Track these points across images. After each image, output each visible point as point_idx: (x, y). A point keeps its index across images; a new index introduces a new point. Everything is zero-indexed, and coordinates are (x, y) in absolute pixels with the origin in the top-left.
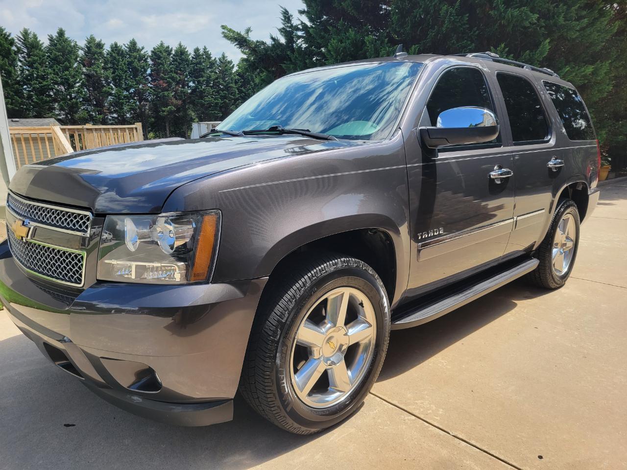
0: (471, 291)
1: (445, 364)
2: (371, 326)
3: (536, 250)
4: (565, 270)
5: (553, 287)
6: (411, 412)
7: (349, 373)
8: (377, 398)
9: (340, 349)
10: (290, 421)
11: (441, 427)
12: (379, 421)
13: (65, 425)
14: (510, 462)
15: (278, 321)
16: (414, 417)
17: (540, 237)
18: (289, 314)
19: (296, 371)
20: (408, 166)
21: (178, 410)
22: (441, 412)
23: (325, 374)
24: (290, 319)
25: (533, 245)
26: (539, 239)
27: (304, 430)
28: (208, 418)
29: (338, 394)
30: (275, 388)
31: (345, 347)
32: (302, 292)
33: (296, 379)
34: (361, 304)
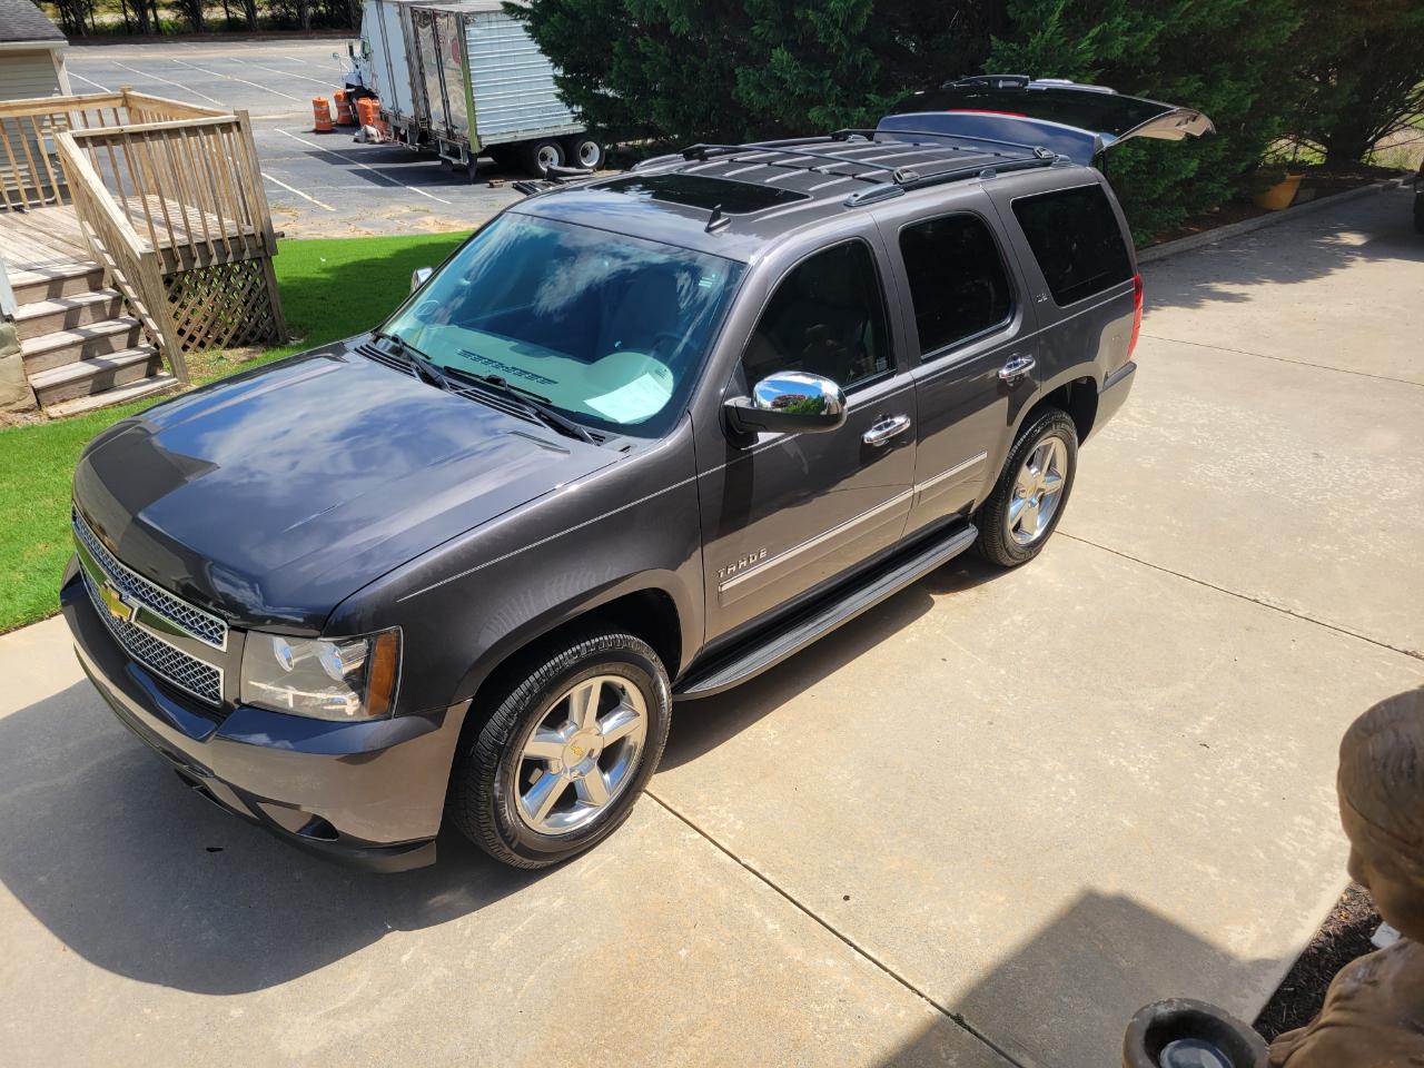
0: (832, 614)
1: (773, 737)
2: (637, 715)
3: (976, 511)
4: (1037, 533)
5: (1010, 565)
6: (696, 825)
7: (607, 777)
8: (655, 802)
9: (590, 755)
10: (517, 857)
11: (731, 851)
12: (649, 841)
13: (208, 849)
14: (804, 906)
15: (495, 744)
16: (699, 835)
17: (982, 493)
18: (509, 733)
19: (523, 792)
20: (700, 476)
21: (363, 855)
22: (740, 825)
23: (571, 786)
24: (510, 740)
25: (969, 506)
26: (980, 496)
27: (538, 864)
28: (402, 864)
29: (587, 810)
30: (493, 824)
31: (597, 753)
32: (527, 702)
33: (524, 803)
34: (623, 689)
